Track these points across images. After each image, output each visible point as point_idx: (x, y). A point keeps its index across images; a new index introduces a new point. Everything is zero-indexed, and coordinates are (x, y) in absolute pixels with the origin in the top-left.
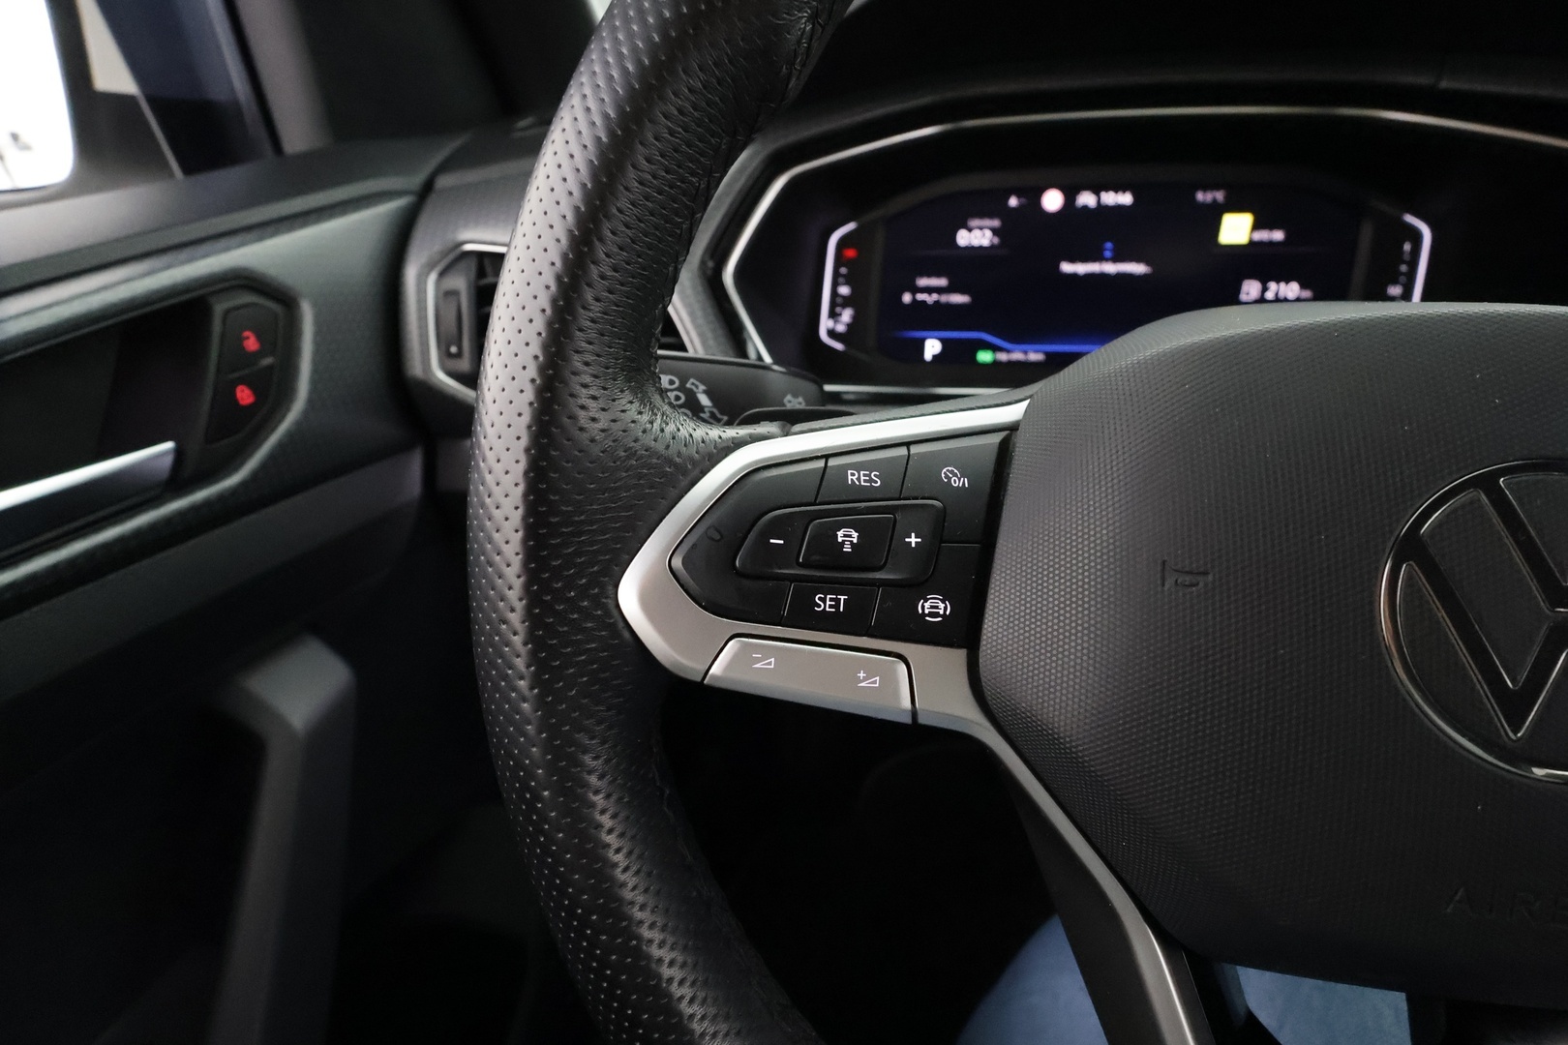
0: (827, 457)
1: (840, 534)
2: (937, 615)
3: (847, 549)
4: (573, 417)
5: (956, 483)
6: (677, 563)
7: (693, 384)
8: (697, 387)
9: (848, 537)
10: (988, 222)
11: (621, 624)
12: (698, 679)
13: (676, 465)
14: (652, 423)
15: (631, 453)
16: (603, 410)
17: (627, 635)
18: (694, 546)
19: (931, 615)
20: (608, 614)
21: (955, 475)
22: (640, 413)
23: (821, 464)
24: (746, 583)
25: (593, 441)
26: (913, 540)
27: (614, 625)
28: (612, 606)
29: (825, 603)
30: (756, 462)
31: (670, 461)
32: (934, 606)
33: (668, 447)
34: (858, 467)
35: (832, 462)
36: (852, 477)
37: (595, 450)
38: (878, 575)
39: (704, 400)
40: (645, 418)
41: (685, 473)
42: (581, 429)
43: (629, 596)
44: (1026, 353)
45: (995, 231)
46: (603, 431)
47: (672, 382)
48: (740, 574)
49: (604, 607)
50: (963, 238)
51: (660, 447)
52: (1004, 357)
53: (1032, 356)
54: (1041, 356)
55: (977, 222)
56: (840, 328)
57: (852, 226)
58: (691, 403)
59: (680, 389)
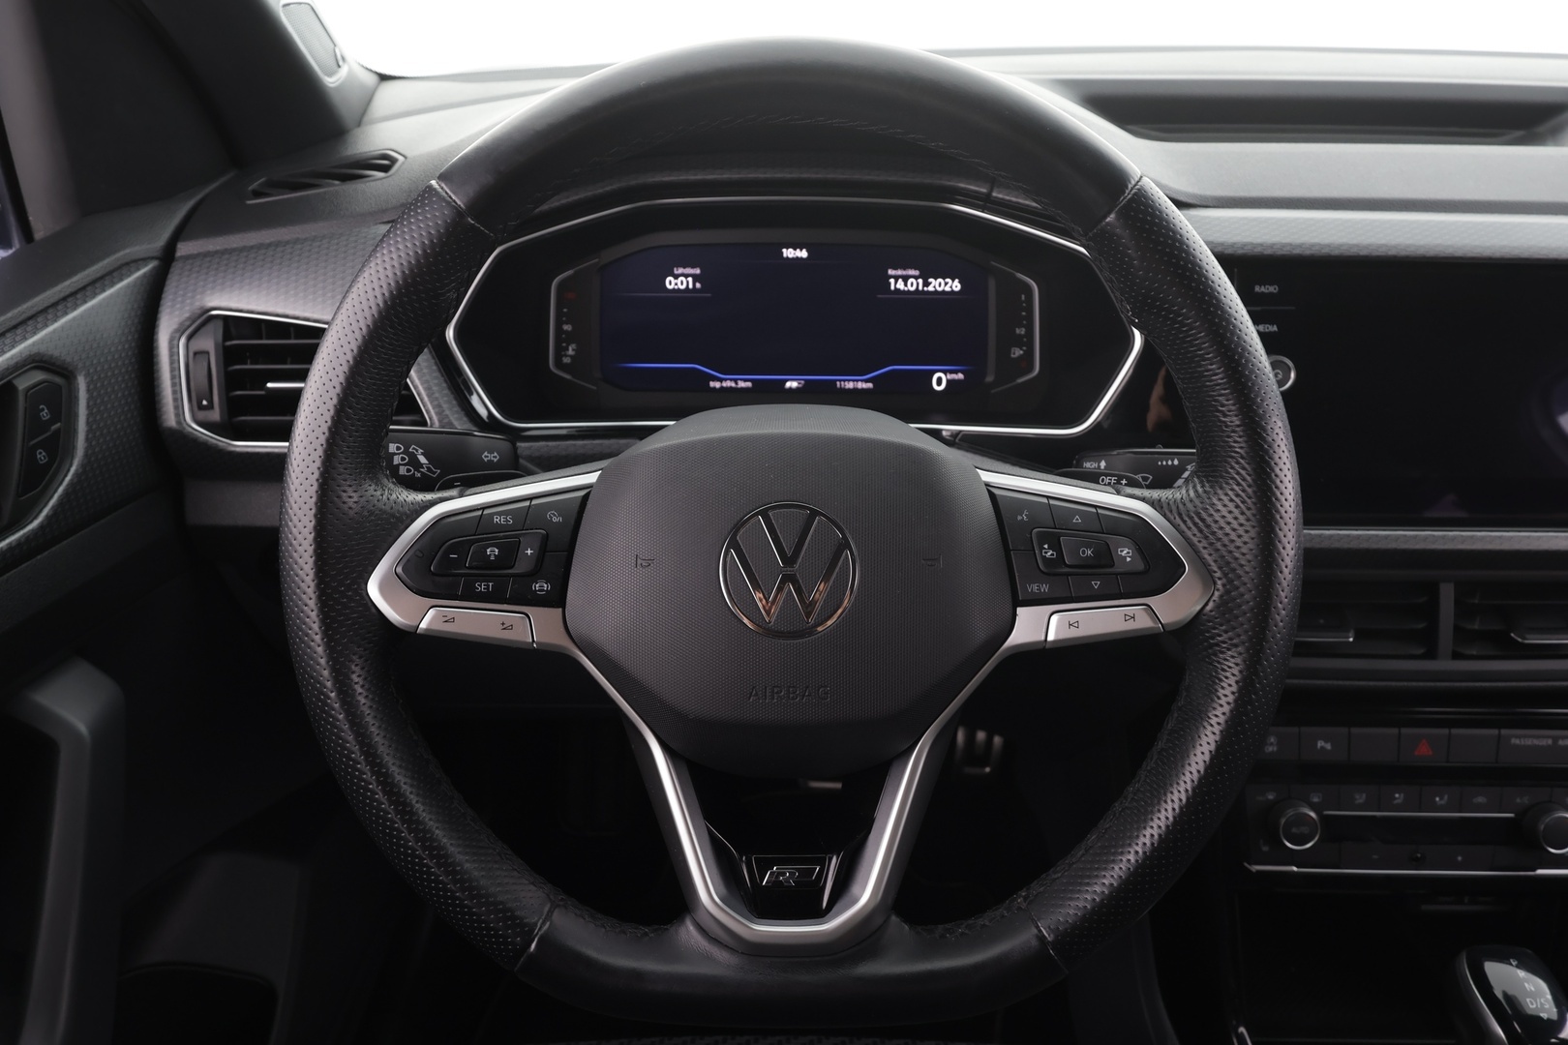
0: (484, 509)
1: (488, 550)
2: (543, 590)
3: (492, 558)
4: (339, 497)
5: (555, 520)
6: (399, 570)
7: (414, 449)
8: (417, 451)
9: (493, 552)
10: (689, 271)
11: (370, 604)
12: (413, 630)
13: (397, 518)
14: (382, 495)
15: (371, 513)
16: (355, 491)
17: (374, 610)
18: (408, 560)
19: (539, 590)
20: (362, 598)
21: (555, 515)
22: (375, 490)
23: (480, 513)
24: (437, 579)
25: (350, 508)
26: (529, 552)
27: (367, 604)
28: (364, 594)
29: (481, 587)
30: (442, 514)
31: (393, 516)
32: (541, 586)
33: (392, 508)
34: (500, 514)
35: (486, 512)
36: (496, 520)
37: (351, 513)
38: (510, 571)
39: (423, 459)
40: (379, 493)
41: (402, 522)
42: (344, 503)
43: (373, 589)
44: (736, 381)
45: (696, 278)
46: (356, 502)
47: (398, 448)
48: (434, 574)
49: (361, 595)
50: (671, 283)
51: (387, 508)
52: (717, 385)
53: (742, 384)
54: (749, 384)
55: (680, 271)
56: (566, 360)
57: (570, 272)
58: (414, 462)
59: (406, 452)
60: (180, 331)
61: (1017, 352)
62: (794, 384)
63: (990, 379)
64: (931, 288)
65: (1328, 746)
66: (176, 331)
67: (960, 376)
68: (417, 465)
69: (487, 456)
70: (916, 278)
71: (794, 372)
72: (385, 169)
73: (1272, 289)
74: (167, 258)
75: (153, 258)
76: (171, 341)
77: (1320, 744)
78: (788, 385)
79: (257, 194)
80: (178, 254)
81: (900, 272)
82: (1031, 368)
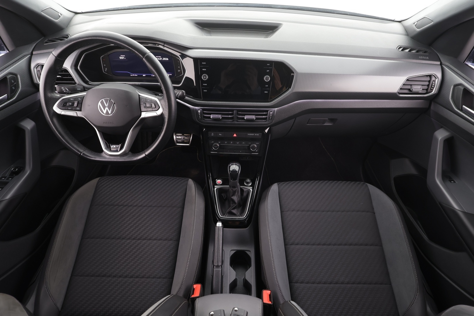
3: (70, 105)
6: (58, 105)
8: (66, 88)
10: (123, 56)
12: (60, 114)
15: (53, 97)
19: (78, 109)
21: (80, 99)
26: (76, 104)
29: (69, 108)
30: (65, 98)
33: (56, 97)
36: (71, 99)
38: (73, 106)
39: (67, 90)
41: (59, 99)
44: (135, 75)
45: (124, 57)
48: (63, 107)
49: (52, 109)
50: (120, 58)
52: (132, 75)
53: (136, 75)
54: (137, 75)
55: (122, 56)
56: (106, 71)
57: (103, 56)
58: (66, 90)
59: (64, 89)
60: (35, 67)
61: (179, 71)
62: (144, 75)
63: (176, 75)
64: (163, 60)
65: (221, 135)
66: (34, 67)
67: (171, 75)
68: (67, 91)
69: (78, 89)
70: (161, 58)
71: (144, 73)
72: (67, 38)
73: (205, 63)
74: (32, 54)
75: (29, 54)
76: (33, 69)
77: (220, 134)
78: (143, 75)
79: (46, 43)
80: (33, 54)
81: (158, 57)
82: (182, 74)
